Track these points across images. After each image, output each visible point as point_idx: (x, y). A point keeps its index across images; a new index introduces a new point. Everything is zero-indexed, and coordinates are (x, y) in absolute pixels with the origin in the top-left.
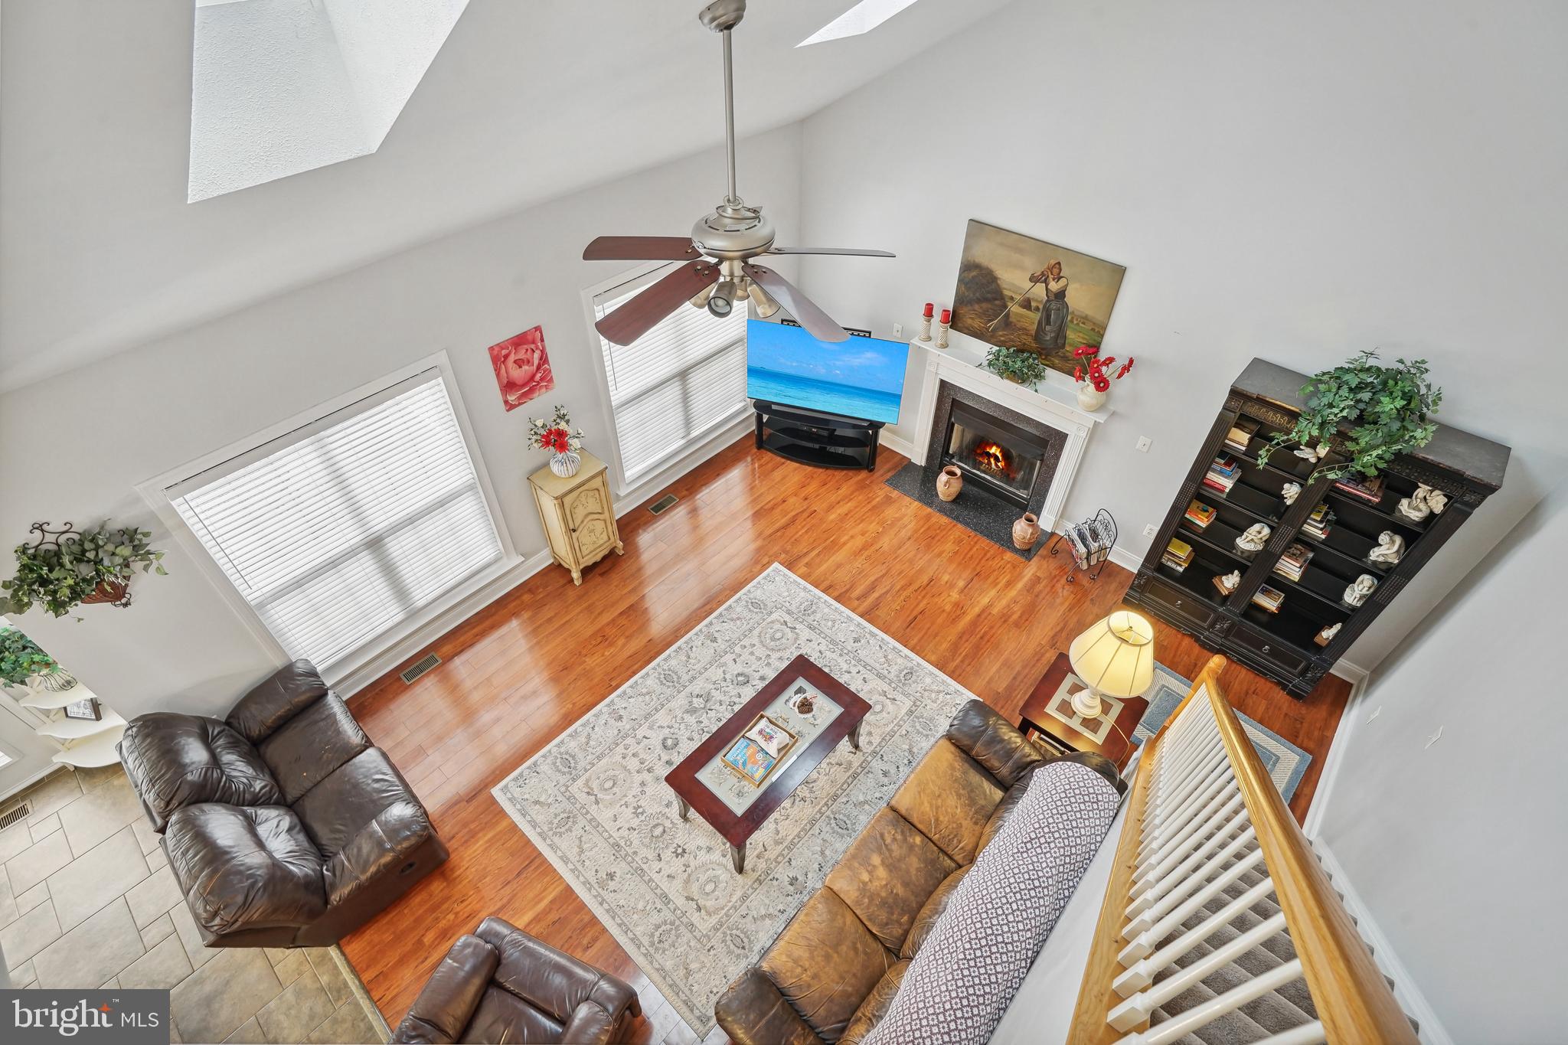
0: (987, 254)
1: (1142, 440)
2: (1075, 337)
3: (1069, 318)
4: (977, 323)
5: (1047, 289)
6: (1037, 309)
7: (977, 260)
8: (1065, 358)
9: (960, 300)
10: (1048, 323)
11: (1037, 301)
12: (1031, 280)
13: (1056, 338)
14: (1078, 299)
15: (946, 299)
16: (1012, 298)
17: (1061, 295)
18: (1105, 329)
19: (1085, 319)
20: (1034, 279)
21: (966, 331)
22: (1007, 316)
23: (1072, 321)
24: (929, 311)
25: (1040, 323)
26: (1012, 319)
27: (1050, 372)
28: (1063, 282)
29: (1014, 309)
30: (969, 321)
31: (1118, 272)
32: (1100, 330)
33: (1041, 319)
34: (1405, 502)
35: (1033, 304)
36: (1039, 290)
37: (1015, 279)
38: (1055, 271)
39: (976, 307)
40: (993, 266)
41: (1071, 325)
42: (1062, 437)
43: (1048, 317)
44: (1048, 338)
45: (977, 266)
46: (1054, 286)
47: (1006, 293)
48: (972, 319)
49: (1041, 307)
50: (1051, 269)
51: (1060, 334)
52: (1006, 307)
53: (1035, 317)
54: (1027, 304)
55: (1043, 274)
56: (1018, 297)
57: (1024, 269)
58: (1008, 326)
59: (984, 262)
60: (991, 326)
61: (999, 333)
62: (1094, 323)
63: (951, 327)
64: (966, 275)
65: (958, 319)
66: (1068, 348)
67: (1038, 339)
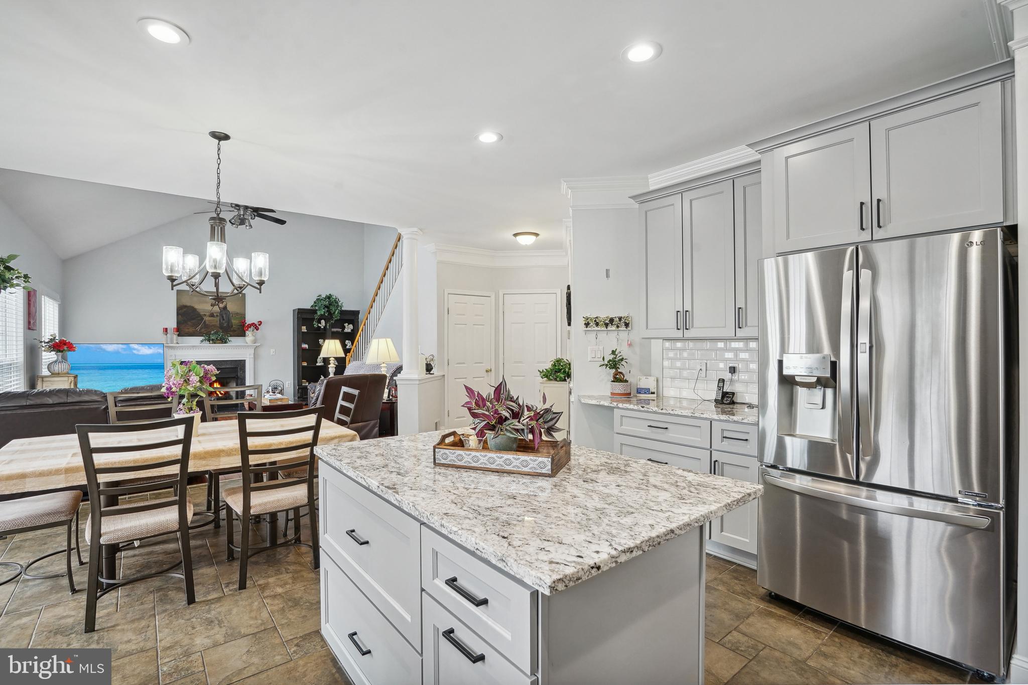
0: (187, 302)
1: (272, 351)
2: (235, 322)
3: (231, 315)
4: (191, 330)
5: (219, 307)
6: (217, 316)
7: (184, 304)
8: (234, 331)
9: (178, 323)
10: (224, 320)
13: (228, 324)
14: (232, 307)
15: (172, 323)
16: (205, 315)
17: (225, 308)
18: (245, 315)
19: (237, 314)
20: (212, 305)
21: (185, 335)
22: (205, 322)
24: (166, 330)
25: (220, 320)
26: (207, 323)
27: (230, 338)
28: (224, 303)
29: (207, 319)
30: (187, 330)
31: (243, 295)
32: (243, 316)
33: (220, 318)
34: (347, 324)
36: (216, 309)
37: (205, 307)
38: (220, 300)
39: (189, 323)
40: (193, 305)
41: (232, 318)
42: (244, 361)
43: (223, 317)
44: (225, 325)
45: (185, 307)
46: (221, 305)
47: (202, 313)
48: (188, 329)
49: (219, 314)
50: (218, 300)
51: (229, 321)
52: (203, 319)
53: (218, 319)
54: (212, 315)
55: (215, 302)
56: (207, 314)
57: (206, 302)
58: (206, 326)
59: (188, 304)
60: (198, 328)
61: (203, 330)
62: (241, 314)
63: (179, 335)
64: (181, 311)
65: (181, 331)
66: (234, 326)
67: (221, 327)
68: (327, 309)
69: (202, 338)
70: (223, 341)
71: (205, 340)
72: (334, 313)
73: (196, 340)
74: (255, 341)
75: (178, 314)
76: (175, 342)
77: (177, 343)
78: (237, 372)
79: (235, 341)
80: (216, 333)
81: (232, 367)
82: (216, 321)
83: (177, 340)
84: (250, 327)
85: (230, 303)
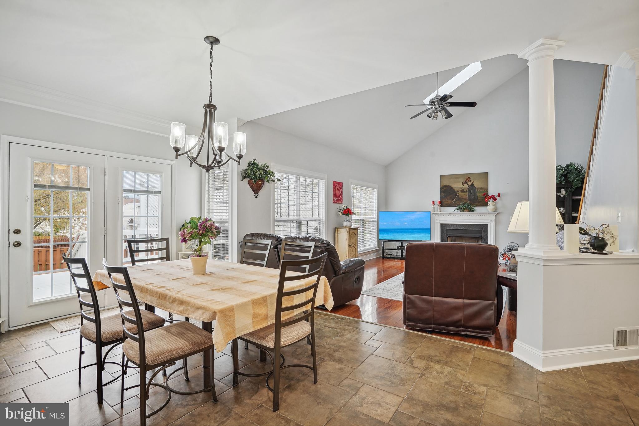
0: (446, 183)
2: (480, 195)
3: (477, 190)
4: (449, 202)
5: (468, 184)
6: (466, 191)
7: (445, 185)
8: (480, 202)
9: (441, 197)
10: (471, 194)
11: (466, 189)
12: (462, 184)
13: (475, 197)
15: (438, 198)
16: (458, 191)
17: (472, 185)
18: (488, 189)
19: (482, 189)
20: (463, 184)
21: (446, 206)
22: (458, 196)
23: (478, 191)
24: (433, 203)
25: (468, 194)
26: (460, 197)
27: (476, 208)
28: (471, 182)
29: (459, 194)
30: (446, 202)
31: (486, 174)
32: (487, 190)
33: (468, 193)
35: (465, 190)
36: (466, 186)
37: (457, 186)
38: (469, 179)
39: (448, 197)
40: (450, 185)
41: (477, 192)
42: (487, 225)
43: (471, 192)
44: (472, 198)
45: (445, 186)
46: (470, 183)
47: (456, 190)
48: (447, 201)
49: (467, 190)
50: (467, 179)
51: (475, 194)
52: (457, 194)
54: (463, 191)
55: (465, 181)
56: (460, 190)
57: (459, 182)
58: (460, 199)
59: (447, 184)
60: (454, 201)
61: (457, 202)
62: (484, 189)
63: (441, 206)
64: (442, 189)
65: (442, 204)
66: (479, 199)
67: (470, 199)
68: (563, 178)
69: (454, 208)
70: (471, 210)
71: (457, 209)
72: (573, 181)
73: (451, 209)
74: (496, 210)
75: (441, 192)
76: (439, 210)
77: (440, 211)
78: (481, 233)
79: (479, 210)
80: (464, 204)
81: (478, 229)
82: (465, 195)
83: (440, 209)
84: (490, 199)
85: (476, 181)
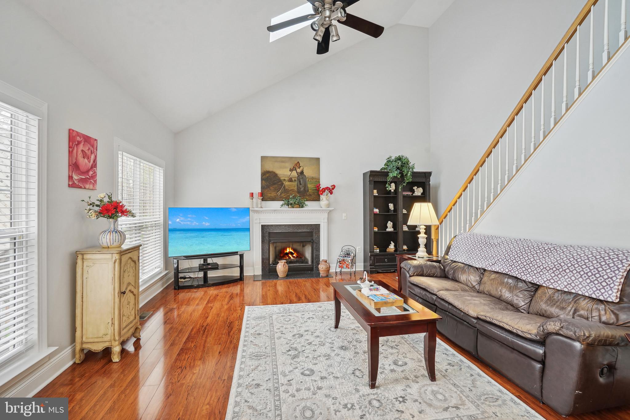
0: (270, 167)
1: (344, 215)
2: (311, 186)
3: (307, 180)
4: (273, 194)
5: (297, 172)
6: (295, 180)
7: (267, 170)
8: (310, 195)
9: (262, 188)
10: (301, 184)
11: (294, 178)
12: (290, 171)
13: (305, 189)
14: (308, 172)
15: (257, 189)
16: (285, 180)
17: (302, 173)
19: (313, 178)
20: (291, 170)
21: (269, 200)
22: (284, 187)
23: (308, 181)
24: (252, 195)
25: (297, 185)
26: (287, 188)
27: (306, 203)
28: (301, 168)
29: (287, 183)
30: (269, 195)
31: (318, 160)
32: (318, 180)
33: (297, 183)
35: (293, 179)
36: (294, 174)
37: (284, 172)
38: (298, 165)
39: (271, 188)
40: (274, 170)
41: (308, 182)
42: (319, 225)
43: (300, 182)
44: (302, 190)
45: (268, 172)
46: (299, 170)
47: (282, 178)
48: (270, 193)
49: (296, 179)
50: (296, 165)
51: (305, 186)
52: (283, 184)
53: (295, 184)
54: (291, 180)
55: (294, 167)
56: (287, 179)
57: (286, 168)
58: (286, 191)
59: (271, 170)
60: (279, 193)
61: (283, 195)
62: (316, 179)
63: (263, 200)
64: (264, 177)
65: (264, 197)
66: (310, 191)
67: (299, 191)
68: (399, 171)
69: (281, 203)
70: (301, 205)
71: (285, 204)
72: (406, 175)
73: (277, 205)
74: (329, 206)
75: (262, 179)
76: (259, 206)
77: (261, 207)
78: (312, 236)
79: (310, 205)
80: (294, 197)
81: (308, 231)
82: (293, 186)
83: (261, 204)
84: (324, 191)
85: (306, 168)
